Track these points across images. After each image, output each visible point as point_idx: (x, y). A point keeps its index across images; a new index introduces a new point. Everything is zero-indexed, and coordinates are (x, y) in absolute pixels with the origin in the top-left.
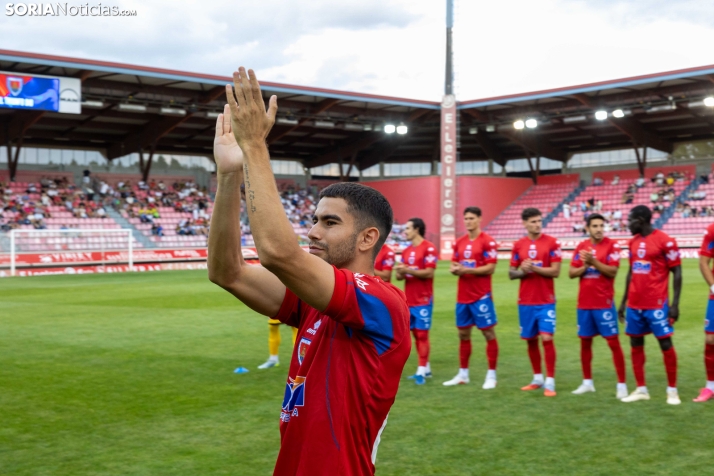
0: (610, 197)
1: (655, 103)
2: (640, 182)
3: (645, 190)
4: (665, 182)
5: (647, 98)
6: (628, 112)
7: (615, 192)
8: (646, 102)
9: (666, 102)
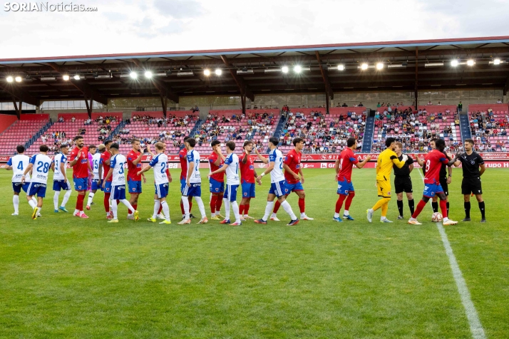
0: (70, 130)
1: (100, 73)
2: (89, 121)
3: (92, 126)
4: (104, 122)
5: (94, 70)
6: (83, 77)
7: (73, 126)
8: (94, 72)
9: (106, 73)
